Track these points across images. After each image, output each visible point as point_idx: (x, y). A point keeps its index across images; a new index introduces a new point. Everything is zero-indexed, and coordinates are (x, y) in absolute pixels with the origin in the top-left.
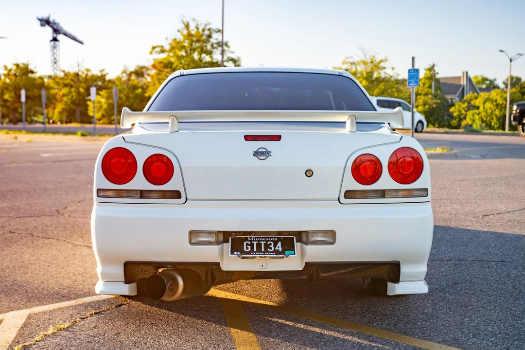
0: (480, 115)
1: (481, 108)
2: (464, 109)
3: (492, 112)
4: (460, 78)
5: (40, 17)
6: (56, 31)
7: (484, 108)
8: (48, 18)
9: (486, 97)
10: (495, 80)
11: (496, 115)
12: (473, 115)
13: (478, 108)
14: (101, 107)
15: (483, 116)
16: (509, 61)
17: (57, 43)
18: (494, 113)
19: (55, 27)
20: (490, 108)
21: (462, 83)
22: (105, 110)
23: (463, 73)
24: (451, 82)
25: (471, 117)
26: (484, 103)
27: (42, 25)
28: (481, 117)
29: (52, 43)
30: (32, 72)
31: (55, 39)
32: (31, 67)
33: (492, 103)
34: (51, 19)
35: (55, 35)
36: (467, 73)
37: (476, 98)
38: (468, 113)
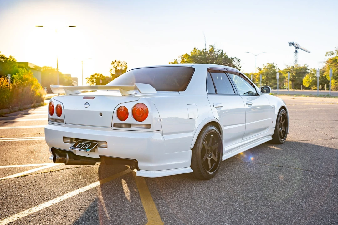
5: (290, 42)
6: (297, 48)
8: (293, 42)
14: (309, 81)
17: (297, 53)
19: (297, 46)
22: (311, 83)
27: (290, 46)
29: (295, 53)
30: (275, 67)
31: (296, 51)
32: (275, 65)
34: (295, 43)
35: (296, 50)
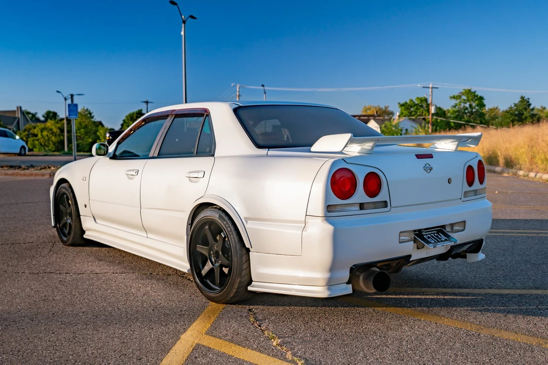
0: (39, 141)
1: (40, 136)
2: (25, 136)
3: (49, 138)
4: (15, 111)
7: (42, 135)
9: (43, 126)
10: (36, 113)
11: (52, 141)
12: (33, 141)
13: (36, 135)
15: (41, 142)
16: (64, 100)
18: (51, 139)
20: (47, 136)
21: (17, 116)
23: (18, 108)
24: (7, 115)
25: (32, 142)
26: (42, 132)
28: (40, 143)
33: (48, 132)
36: (21, 108)
37: (35, 128)
38: (29, 139)
